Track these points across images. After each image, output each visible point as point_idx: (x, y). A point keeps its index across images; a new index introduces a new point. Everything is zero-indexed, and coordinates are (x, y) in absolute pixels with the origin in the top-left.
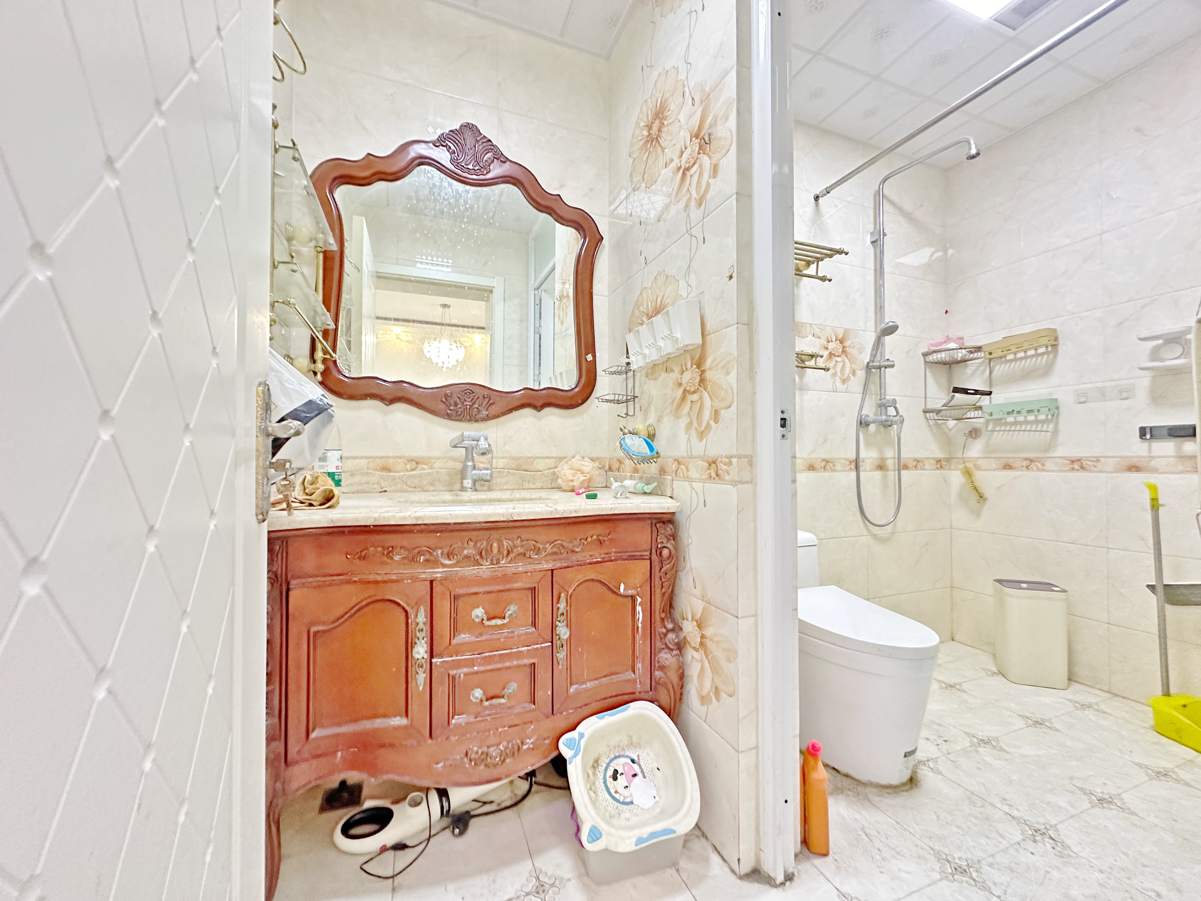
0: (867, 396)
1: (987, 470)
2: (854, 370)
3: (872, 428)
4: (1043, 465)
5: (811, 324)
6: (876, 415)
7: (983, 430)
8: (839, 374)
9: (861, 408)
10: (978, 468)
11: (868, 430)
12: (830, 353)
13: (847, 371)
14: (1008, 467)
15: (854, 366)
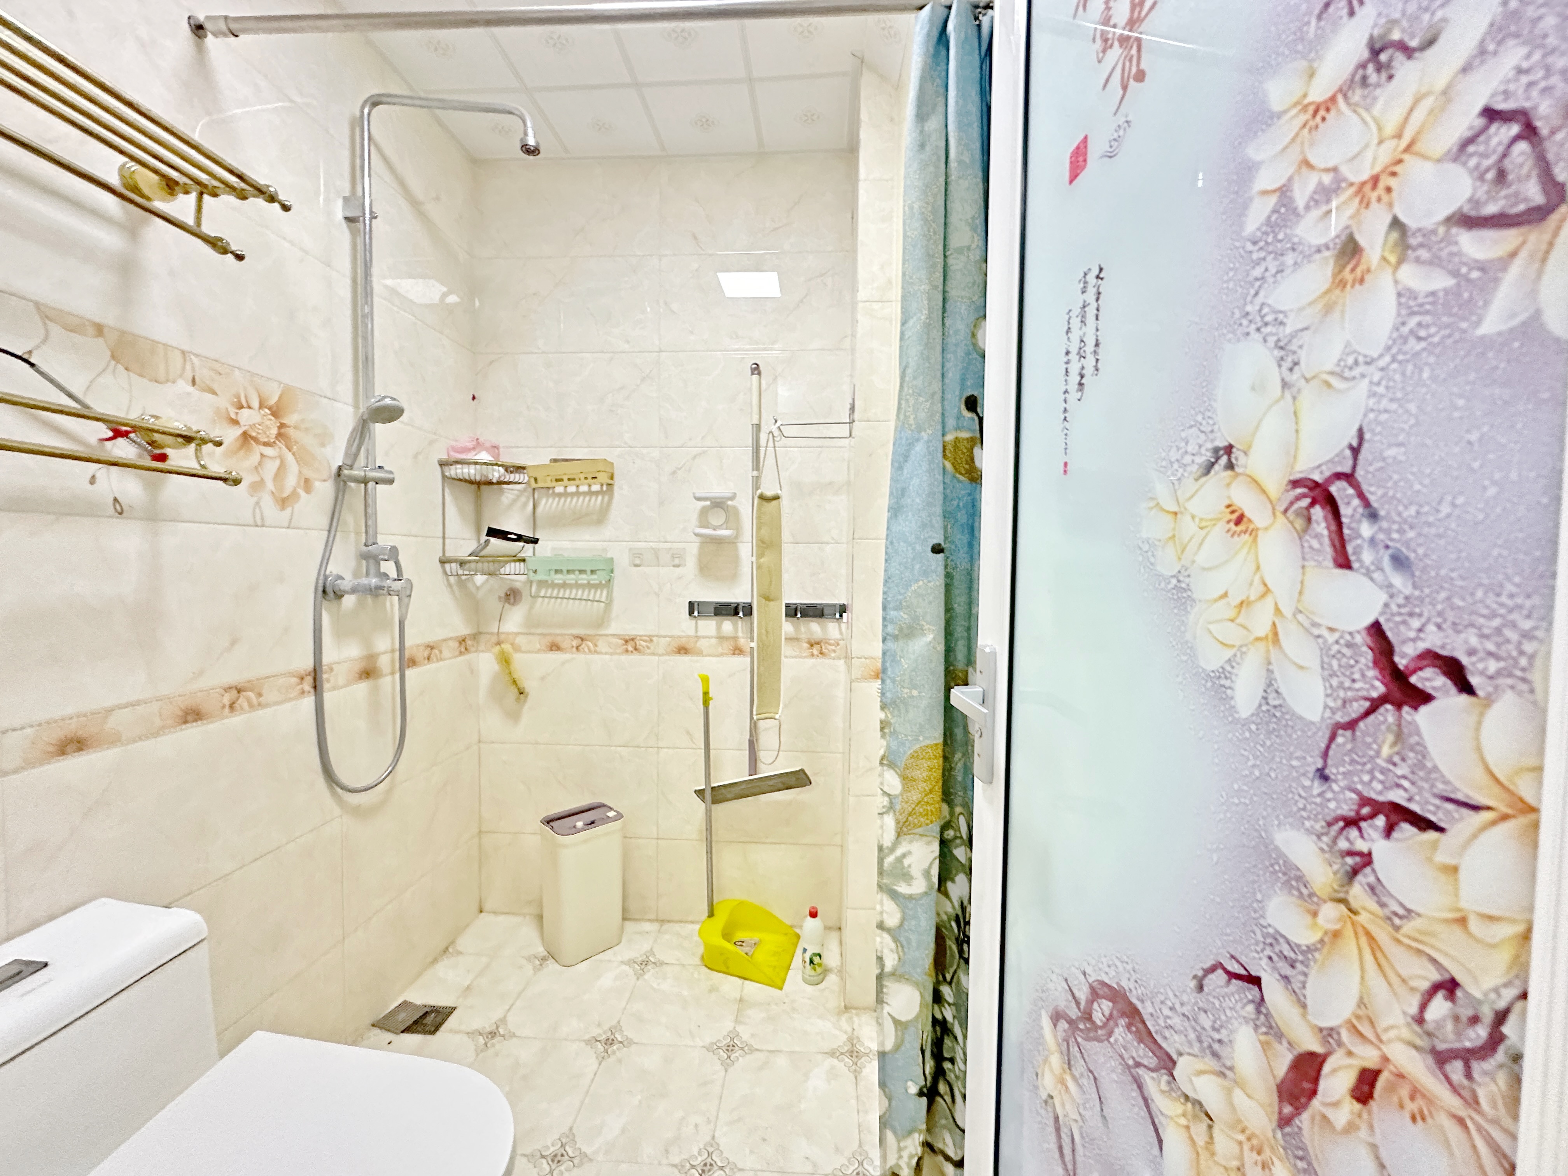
0: (338, 535)
1: (529, 652)
2: (307, 481)
3: (349, 601)
4: (596, 645)
5: (183, 353)
6: (356, 575)
7: (525, 594)
8: (270, 485)
9: (325, 559)
10: (517, 649)
11: (340, 605)
12: (245, 435)
13: (291, 481)
14: (554, 647)
15: (308, 473)
